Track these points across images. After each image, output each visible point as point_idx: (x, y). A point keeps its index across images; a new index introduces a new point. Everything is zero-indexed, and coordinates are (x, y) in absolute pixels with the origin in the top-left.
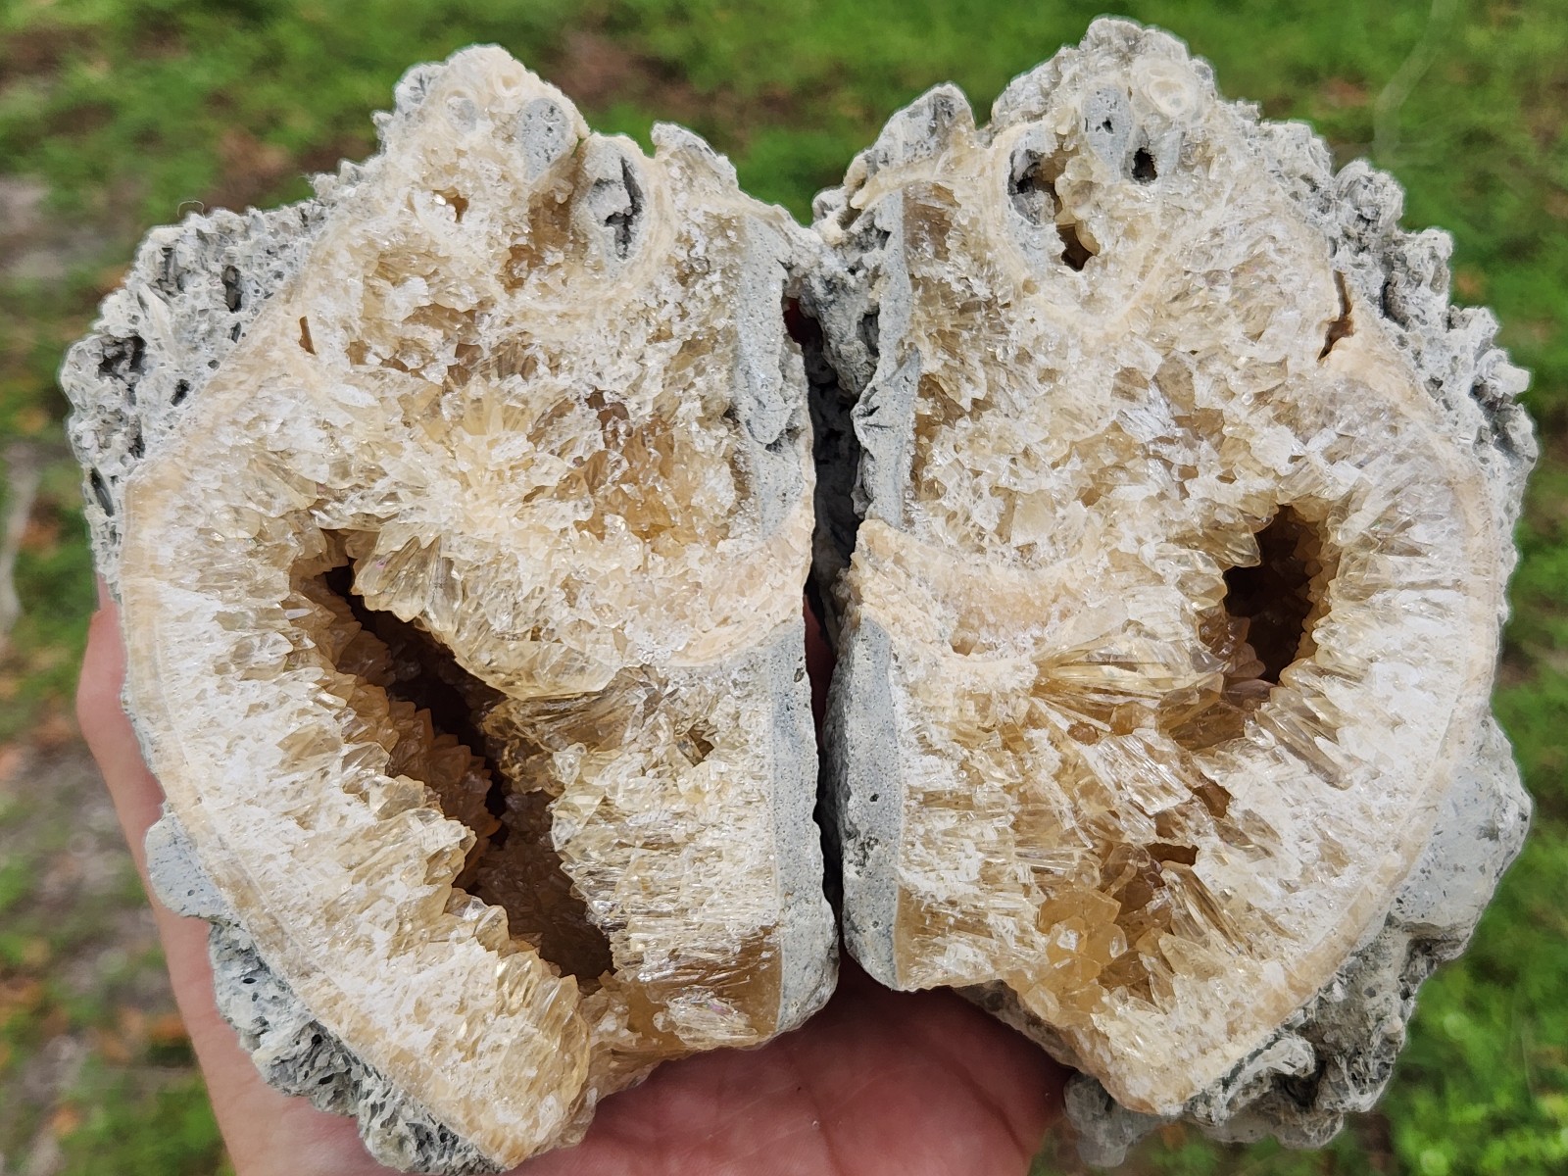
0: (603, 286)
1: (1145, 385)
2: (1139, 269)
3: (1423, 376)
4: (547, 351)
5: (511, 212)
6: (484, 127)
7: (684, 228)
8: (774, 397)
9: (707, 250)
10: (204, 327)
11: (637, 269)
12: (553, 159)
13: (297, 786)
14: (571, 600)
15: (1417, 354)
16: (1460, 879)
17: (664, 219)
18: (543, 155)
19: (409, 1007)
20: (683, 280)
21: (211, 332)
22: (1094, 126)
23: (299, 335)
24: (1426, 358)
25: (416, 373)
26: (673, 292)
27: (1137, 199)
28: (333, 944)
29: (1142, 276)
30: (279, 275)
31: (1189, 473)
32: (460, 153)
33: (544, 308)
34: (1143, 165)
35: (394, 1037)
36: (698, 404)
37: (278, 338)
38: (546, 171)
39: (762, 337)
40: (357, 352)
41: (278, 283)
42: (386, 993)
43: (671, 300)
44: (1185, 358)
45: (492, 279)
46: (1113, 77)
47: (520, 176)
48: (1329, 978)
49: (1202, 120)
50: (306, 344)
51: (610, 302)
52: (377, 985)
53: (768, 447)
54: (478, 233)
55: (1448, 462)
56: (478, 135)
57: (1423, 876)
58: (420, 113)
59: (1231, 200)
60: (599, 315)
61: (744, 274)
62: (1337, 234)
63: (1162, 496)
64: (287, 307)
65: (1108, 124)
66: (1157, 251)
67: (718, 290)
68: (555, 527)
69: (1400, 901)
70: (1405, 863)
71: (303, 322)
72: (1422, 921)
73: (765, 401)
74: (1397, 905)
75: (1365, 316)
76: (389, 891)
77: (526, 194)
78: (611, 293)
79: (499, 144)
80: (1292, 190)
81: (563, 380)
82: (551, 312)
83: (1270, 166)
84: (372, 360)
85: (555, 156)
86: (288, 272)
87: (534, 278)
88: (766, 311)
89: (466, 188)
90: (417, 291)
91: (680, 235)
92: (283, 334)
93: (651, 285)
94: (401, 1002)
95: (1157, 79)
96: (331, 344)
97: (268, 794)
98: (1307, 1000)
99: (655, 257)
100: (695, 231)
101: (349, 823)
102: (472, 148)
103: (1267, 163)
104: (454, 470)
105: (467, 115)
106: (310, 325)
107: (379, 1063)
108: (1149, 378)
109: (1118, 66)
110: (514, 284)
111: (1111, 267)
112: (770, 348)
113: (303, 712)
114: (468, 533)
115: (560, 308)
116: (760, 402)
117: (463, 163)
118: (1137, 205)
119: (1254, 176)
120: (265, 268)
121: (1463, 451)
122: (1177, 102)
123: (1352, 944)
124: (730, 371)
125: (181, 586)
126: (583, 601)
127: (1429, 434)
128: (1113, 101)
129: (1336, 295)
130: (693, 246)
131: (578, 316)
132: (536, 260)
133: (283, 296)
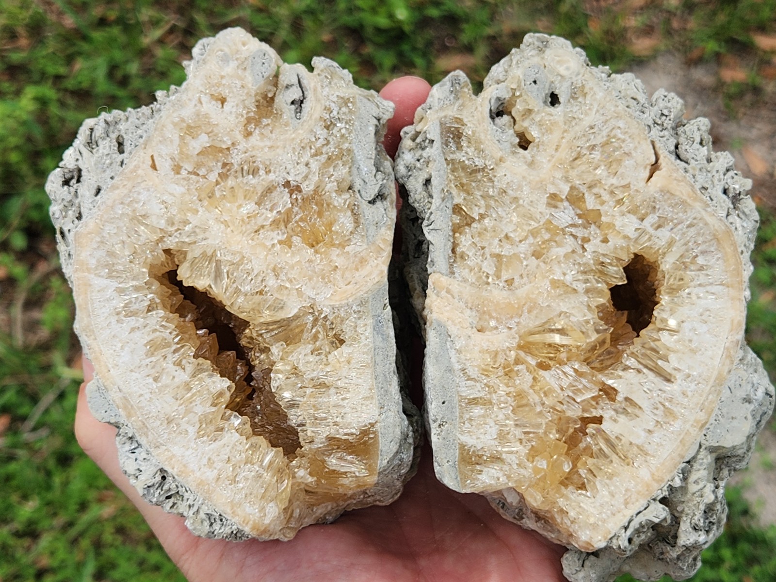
0: (289, 133)
1: (562, 200)
2: (554, 147)
3: (698, 186)
4: (263, 163)
5: (246, 102)
6: (233, 64)
7: (327, 104)
8: (371, 179)
9: (338, 113)
10: (108, 161)
11: (305, 124)
12: (265, 77)
13: (153, 364)
14: (277, 276)
15: (694, 176)
16: (735, 423)
17: (318, 100)
18: (261, 75)
19: (205, 461)
20: (327, 127)
21: (111, 164)
22: (528, 83)
23: (150, 163)
24: (698, 177)
25: (204, 177)
26: (322, 133)
27: (551, 115)
28: (170, 434)
29: (557, 150)
30: (141, 137)
31: (586, 240)
32: (222, 77)
33: (261, 144)
34: (554, 99)
35: (198, 474)
36: (335, 184)
37: (141, 164)
38: (261, 82)
39: (365, 152)
40: (177, 169)
41: (141, 141)
42: (194, 455)
43: (322, 137)
44: (580, 186)
45: (237, 132)
46: (536, 60)
47: (250, 85)
48: (672, 474)
49: (581, 76)
50: (154, 167)
51: (293, 139)
52: (190, 451)
53: (370, 202)
54: (231, 113)
55: (714, 226)
56: (230, 68)
57: (716, 423)
58: (204, 60)
59: (597, 111)
60: (287, 146)
61: (356, 123)
62: (651, 123)
63: (573, 252)
64: (145, 151)
65: (535, 82)
66: (563, 138)
67: (343, 131)
68: (269, 244)
69: (705, 435)
70: (706, 417)
71: (152, 157)
72: (717, 444)
73: (367, 181)
74: (704, 437)
75: (667, 160)
76: (195, 410)
77: (253, 93)
78: (293, 136)
79: (240, 72)
80: (627, 104)
81: (272, 176)
82: (265, 146)
83: (615, 93)
84: (184, 173)
85: (266, 75)
86: (145, 135)
87: (257, 131)
88: (367, 140)
89: (225, 92)
90: (203, 140)
91: (326, 107)
92: (143, 163)
93: (312, 131)
94: (201, 458)
95: (557, 58)
96: (165, 166)
97: (139, 367)
98: (662, 486)
99: (313, 118)
100: (333, 105)
101: (176, 380)
102: (228, 75)
103: (614, 93)
104: (222, 220)
105: (225, 59)
106: (155, 158)
107: (191, 486)
108: (564, 197)
109: (538, 55)
110: (248, 134)
111: (541, 147)
112: (369, 156)
113: (155, 330)
114: (229, 248)
115: (269, 144)
116: (364, 181)
117: (224, 82)
118: (552, 118)
119: (608, 99)
120: (135, 134)
121: (721, 220)
122: (568, 69)
123: (683, 457)
124: (350, 168)
125: (99, 276)
126: (282, 276)
127: (703, 213)
128: (537, 71)
129: (653, 151)
130: (332, 112)
131: (278, 147)
132: (258, 123)
133: (143, 146)
